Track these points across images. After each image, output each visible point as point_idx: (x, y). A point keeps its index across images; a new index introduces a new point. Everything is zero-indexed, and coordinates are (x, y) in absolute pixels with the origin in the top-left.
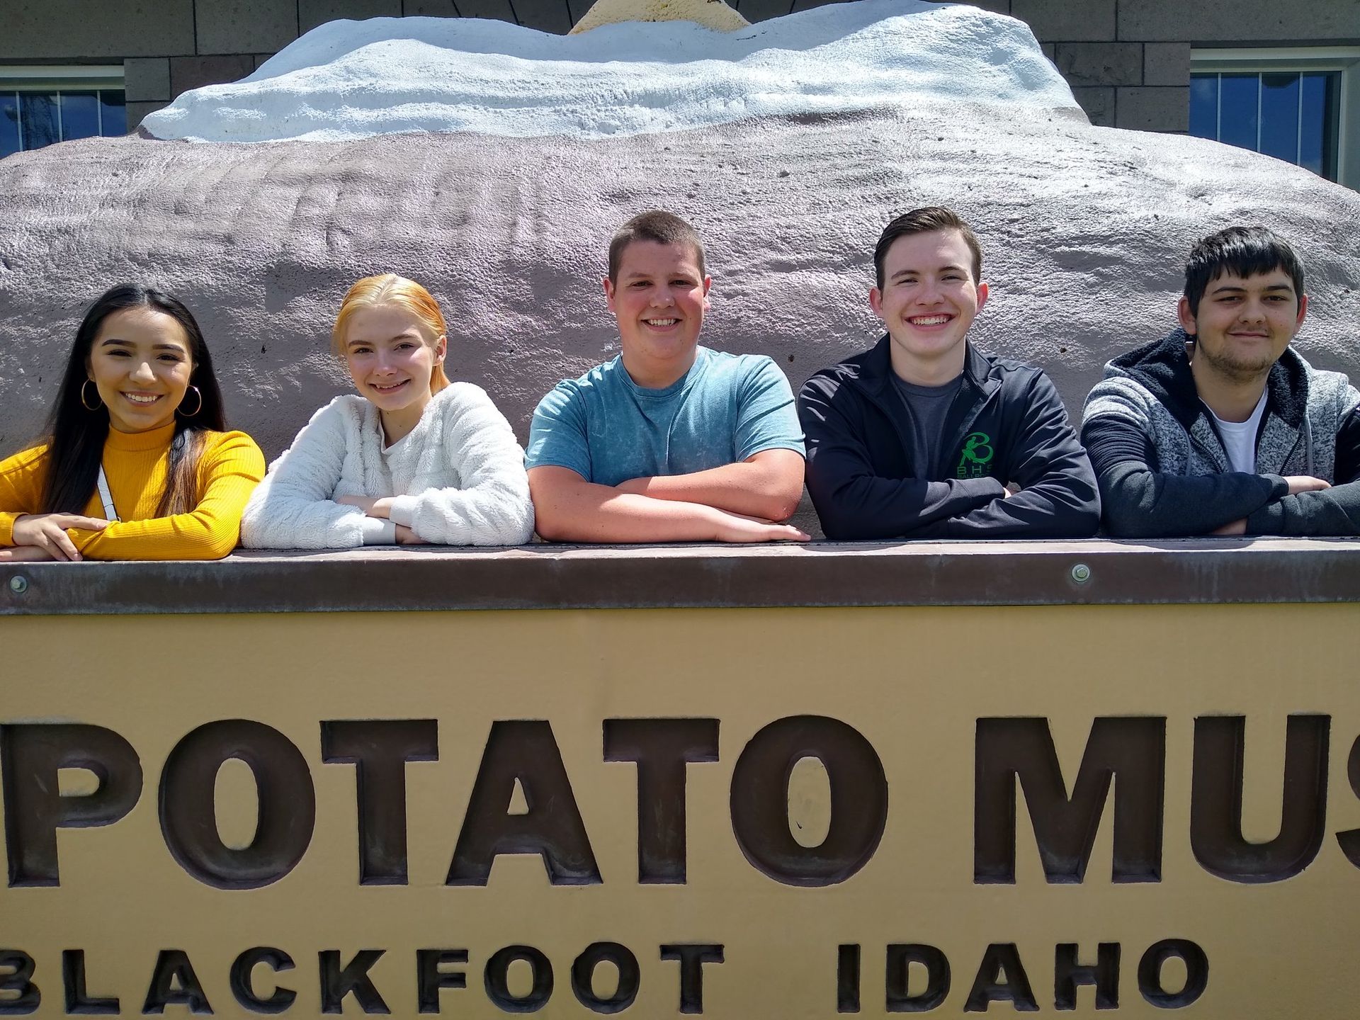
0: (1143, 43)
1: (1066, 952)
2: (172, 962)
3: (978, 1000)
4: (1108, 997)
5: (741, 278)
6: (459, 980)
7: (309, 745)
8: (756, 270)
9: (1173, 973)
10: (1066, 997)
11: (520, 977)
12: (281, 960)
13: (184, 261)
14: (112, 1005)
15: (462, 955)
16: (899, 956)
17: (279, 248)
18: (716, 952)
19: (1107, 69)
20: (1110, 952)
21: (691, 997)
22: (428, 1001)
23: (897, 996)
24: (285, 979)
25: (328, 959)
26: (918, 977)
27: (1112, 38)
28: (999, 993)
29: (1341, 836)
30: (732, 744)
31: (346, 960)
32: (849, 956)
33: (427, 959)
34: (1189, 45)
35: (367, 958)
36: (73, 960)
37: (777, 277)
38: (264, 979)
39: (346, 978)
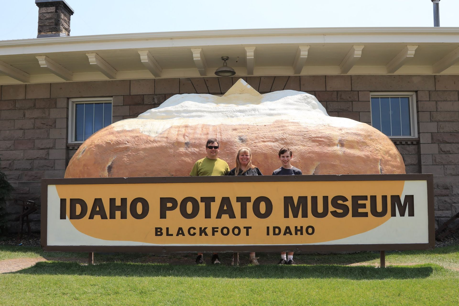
0: (358, 91)
1: (296, 227)
2: (180, 229)
3: (285, 234)
4: (302, 234)
5: (257, 143)
6: (217, 231)
8: (259, 142)
9: (310, 230)
10: (296, 234)
11: (225, 231)
12: (194, 229)
13: (159, 142)
14: (172, 235)
15: (218, 228)
16: (274, 228)
17: (176, 139)
18: (250, 228)
19: (350, 97)
20: (302, 227)
21: (247, 234)
22: (213, 234)
23: (274, 234)
24: (195, 231)
25: (201, 228)
26: (277, 231)
27: (351, 90)
28: (288, 233)
29: (331, 212)
30: (253, 200)
32: (268, 228)
33: (213, 228)
34: (369, 92)
35: (206, 228)
36: (167, 229)
37: (263, 143)
38: (192, 231)
39: (203, 231)
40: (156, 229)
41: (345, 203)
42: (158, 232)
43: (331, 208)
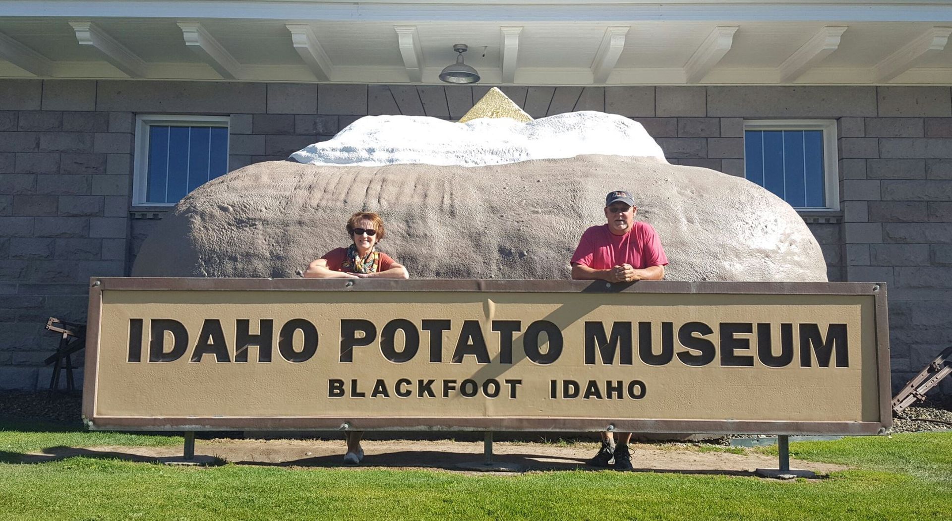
1: (609, 383)
2: (380, 383)
3: (587, 396)
4: (620, 396)
6: (453, 388)
7: (419, 325)
9: (637, 390)
10: (609, 396)
11: (469, 388)
12: (409, 382)
14: (363, 395)
15: (454, 382)
16: (567, 383)
18: (519, 382)
20: (620, 383)
21: (513, 395)
22: (446, 395)
23: (566, 395)
24: (409, 387)
25: (421, 382)
26: (572, 389)
28: (593, 394)
29: (678, 354)
30: (524, 328)
31: (425, 382)
32: (554, 383)
33: (446, 382)
35: (431, 382)
36: (354, 382)
38: (404, 387)
39: (425, 388)
40: (332, 382)
41: (707, 337)
42: (336, 388)
43: (679, 347)
